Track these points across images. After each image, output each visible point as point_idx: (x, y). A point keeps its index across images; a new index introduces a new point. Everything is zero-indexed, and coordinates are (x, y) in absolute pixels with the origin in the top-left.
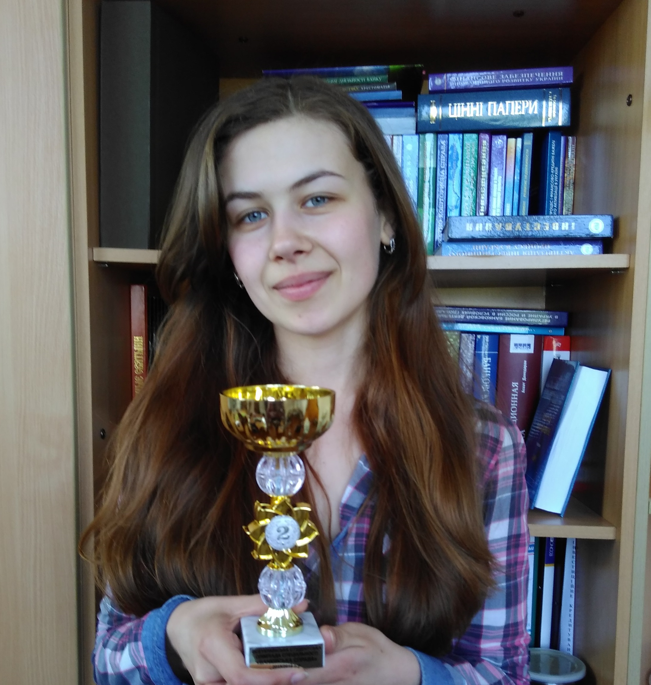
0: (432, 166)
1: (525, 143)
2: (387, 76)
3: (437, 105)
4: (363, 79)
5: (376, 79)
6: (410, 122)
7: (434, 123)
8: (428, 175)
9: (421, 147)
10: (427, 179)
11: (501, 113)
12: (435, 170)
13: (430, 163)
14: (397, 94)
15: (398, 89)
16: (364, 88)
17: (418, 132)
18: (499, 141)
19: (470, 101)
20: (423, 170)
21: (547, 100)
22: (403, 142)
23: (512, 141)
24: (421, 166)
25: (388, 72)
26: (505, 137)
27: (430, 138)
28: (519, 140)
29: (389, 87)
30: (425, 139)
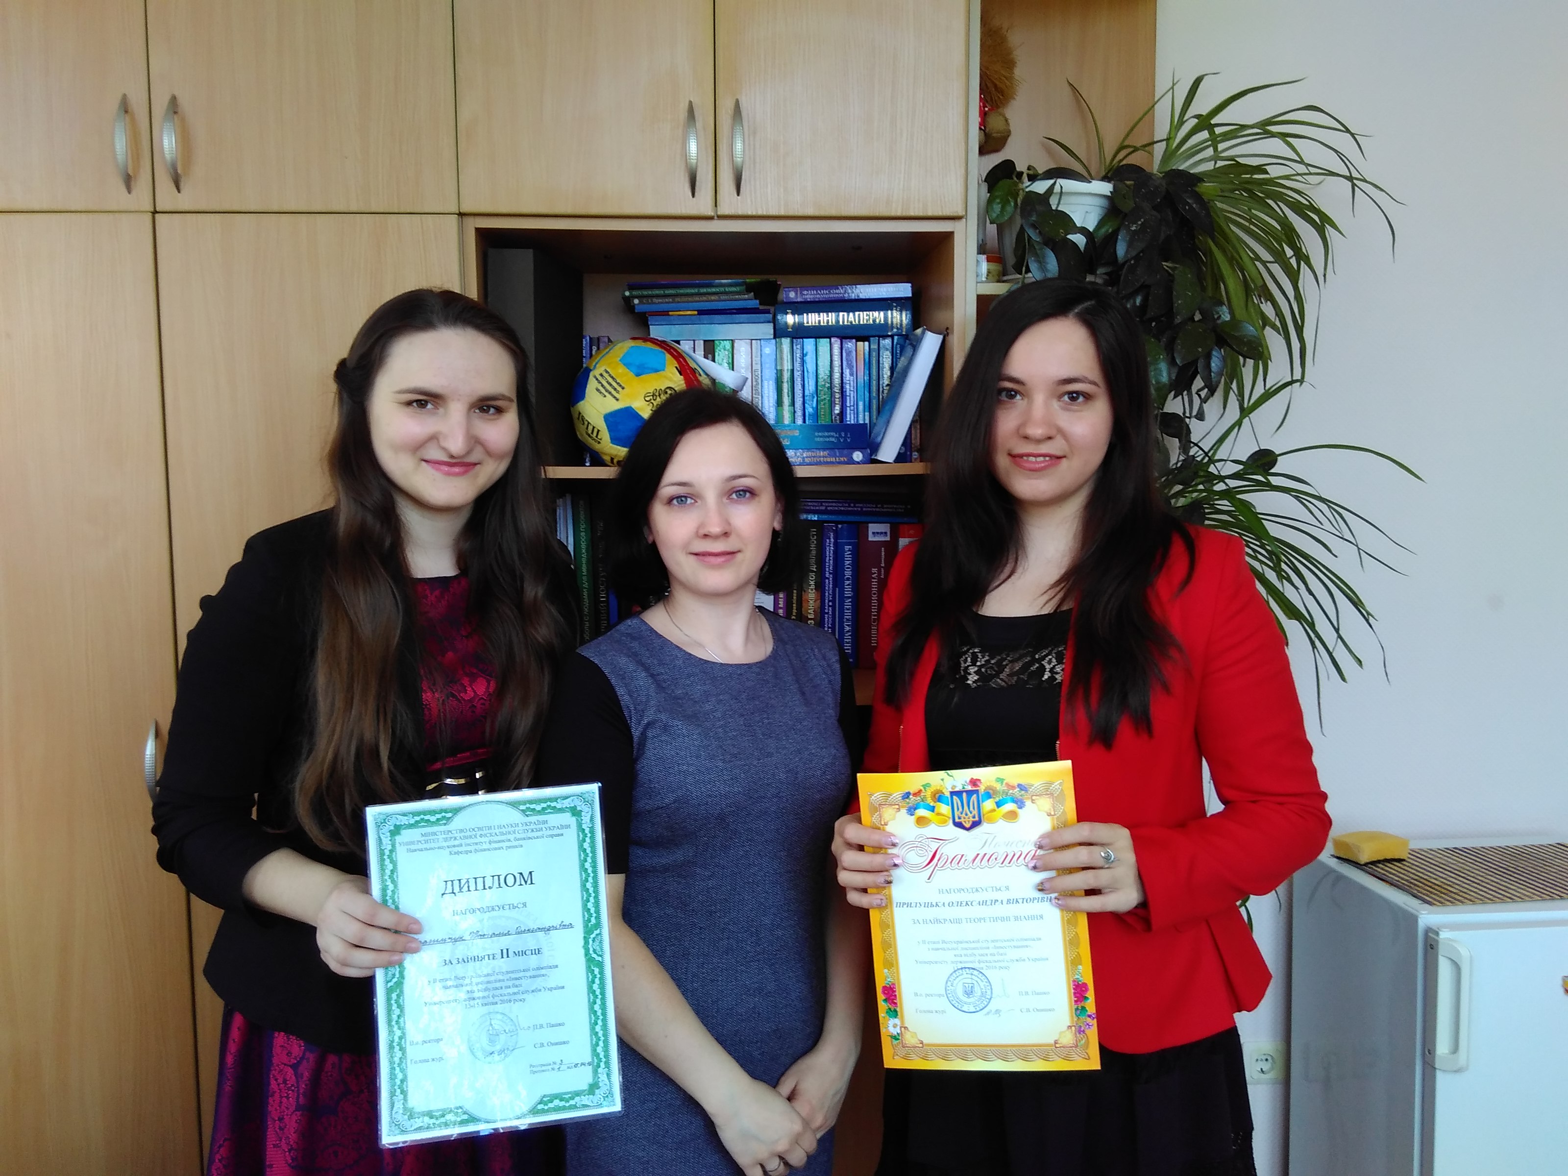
0: (789, 368)
1: (872, 347)
2: (744, 287)
3: (793, 314)
4: (722, 289)
5: (733, 289)
6: (768, 329)
7: (790, 330)
8: (786, 376)
9: (779, 349)
10: (785, 380)
11: (851, 322)
12: (792, 371)
13: (787, 366)
14: (755, 303)
15: (756, 299)
16: (723, 297)
17: (775, 336)
18: (850, 345)
19: (823, 312)
20: (781, 371)
21: (892, 310)
22: (761, 346)
23: (860, 344)
24: (779, 368)
25: (745, 283)
26: (854, 341)
27: (786, 342)
28: (867, 343)
29: (746, 296)
30: (781, 344)
